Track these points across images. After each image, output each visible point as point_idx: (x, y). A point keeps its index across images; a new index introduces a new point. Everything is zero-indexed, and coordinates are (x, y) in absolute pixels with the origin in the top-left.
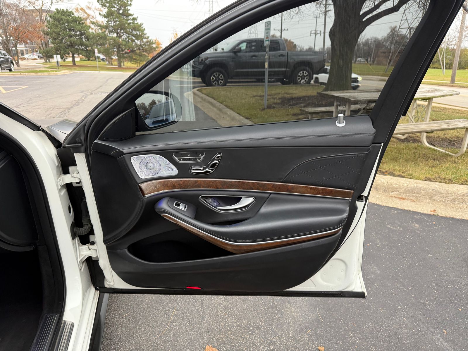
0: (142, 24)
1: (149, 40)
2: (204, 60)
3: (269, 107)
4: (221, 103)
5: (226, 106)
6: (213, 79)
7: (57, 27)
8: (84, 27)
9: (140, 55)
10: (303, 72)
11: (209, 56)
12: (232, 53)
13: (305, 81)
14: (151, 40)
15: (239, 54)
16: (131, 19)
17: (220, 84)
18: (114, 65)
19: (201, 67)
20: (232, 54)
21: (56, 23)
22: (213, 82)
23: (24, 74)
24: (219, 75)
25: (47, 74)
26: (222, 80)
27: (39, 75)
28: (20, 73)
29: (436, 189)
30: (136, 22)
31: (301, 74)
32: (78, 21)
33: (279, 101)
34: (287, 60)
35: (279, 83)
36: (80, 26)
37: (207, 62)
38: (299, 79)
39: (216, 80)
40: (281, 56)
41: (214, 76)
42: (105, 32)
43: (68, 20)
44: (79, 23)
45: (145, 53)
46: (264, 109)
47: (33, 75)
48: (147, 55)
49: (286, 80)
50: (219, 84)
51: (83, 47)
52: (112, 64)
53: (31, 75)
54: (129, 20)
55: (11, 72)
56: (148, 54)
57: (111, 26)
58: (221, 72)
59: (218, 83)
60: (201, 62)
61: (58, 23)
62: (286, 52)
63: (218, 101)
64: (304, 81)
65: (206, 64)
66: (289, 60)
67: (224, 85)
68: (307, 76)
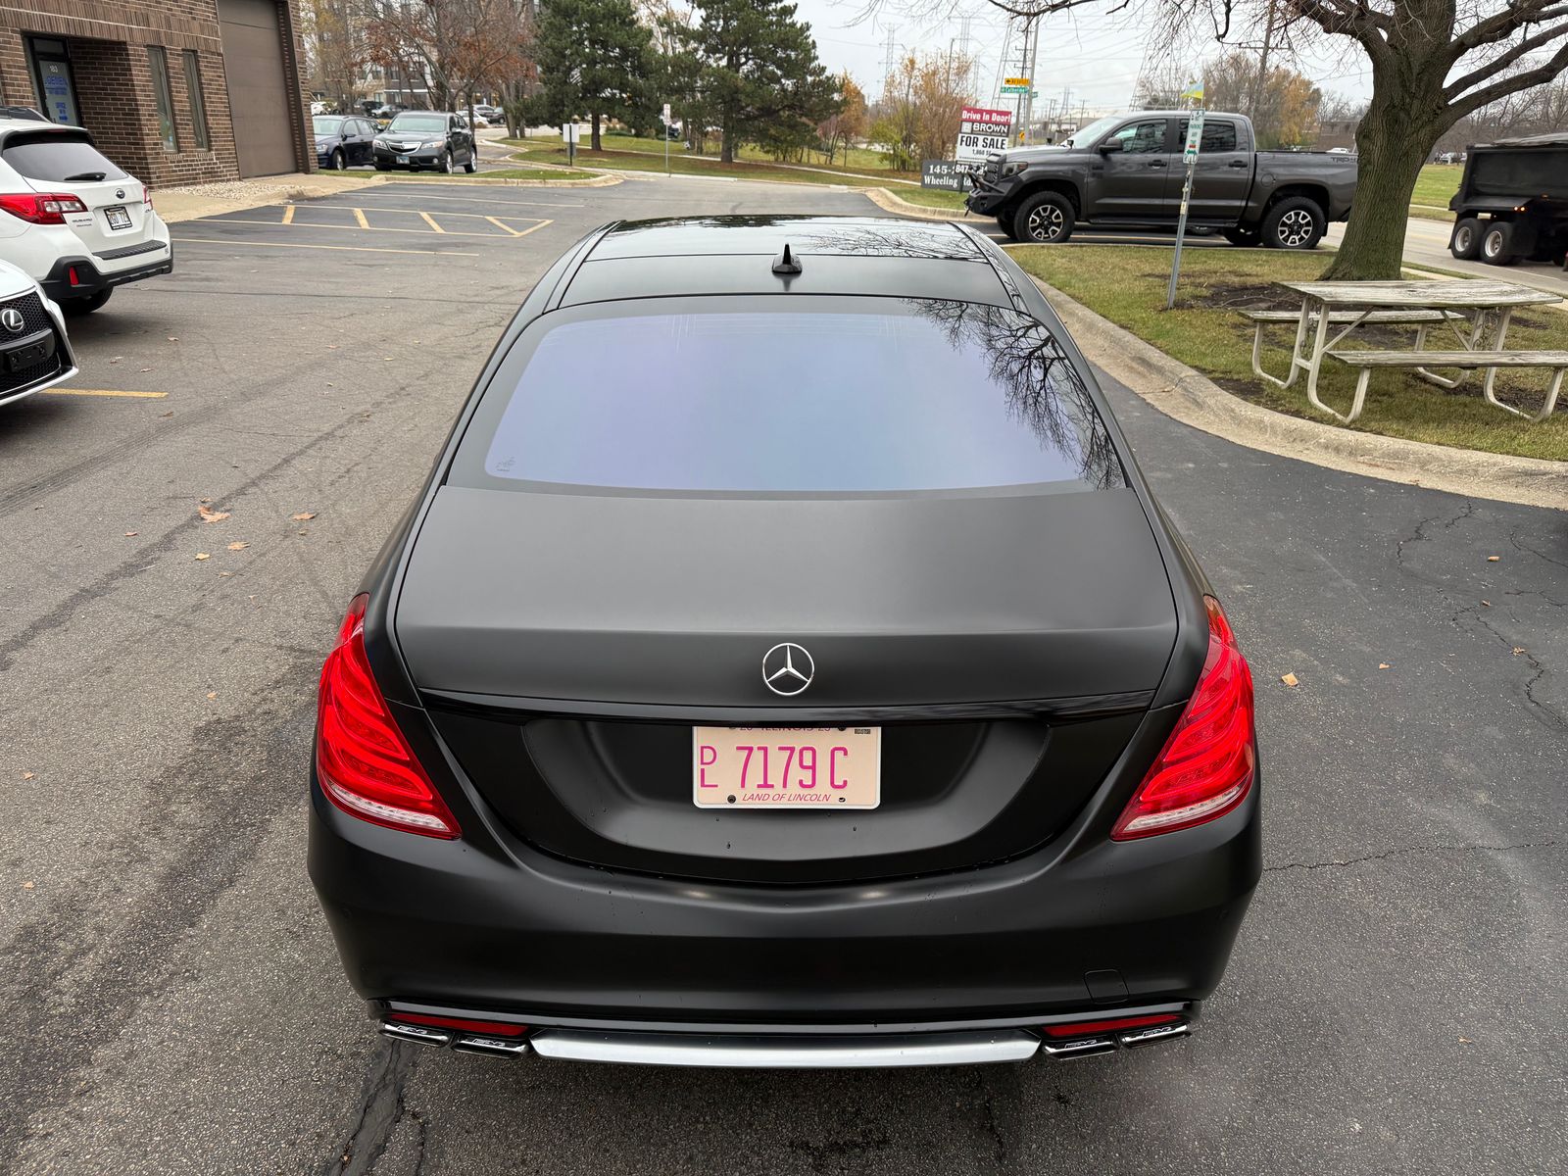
0: (808, 29)
1: (823, 77)
2: (1015, 169)
3: (1179, 305)
4: (1059, 289)
5: (1073, 297)
6: (1034, 221)
7: (561, 33)
8: (636, 36)
9: (793, 127)
10: (1297, 215)
11: (1030, 160)
12: (1096, 153)
13: (1301, 239)
14: (828, 78)
15: (1116, 157)
16: (775, 10)
17: (1052, 237)
18: (707, 154)
19: (1005, 189)
20: (1097, 157)
21: (558, 20)
22: (1034, 229)
23: (514, 182)
24: (1052, 211)
25: (569, 184)
26: (1058, 225)
27: (550, 186)
28: (503, 180)
29: (1433, 453)
30: (788, 21)
31: (1289, 218)
32: (620, 15)
33: (1205, 292)
34: (1251, 177)
35: (1224, 240)
36: (624, 32)
37: (1024, 176)
38: (1283, 232)
39: (1040, 225)
40: (1237, 166)
41: (1038, 214)
42: (696, 50)
43: (593, 12)
44: (623, 22)
45: (804, 119)
46: (1165, 309)
47: (536, 185)
48: (812, 125)
49: (1246, 231)
50: (1049, 237)
51: (624, 95)
52: (700, 151)
53: (530, 185)
54: (768, 13)
55: (470, 175)
56: (816, 124)
57: (715, 32)
58: (1057, 204)
59: (1046, 233)
60: (1007, 175)
61: (563, 22)
62: (1252, 154)
63: (1051, 285)
64: (1297, 238)
65: (1021, 181)
66: (1258, 178)
67: (1064, 239)
68: (1308, 224)
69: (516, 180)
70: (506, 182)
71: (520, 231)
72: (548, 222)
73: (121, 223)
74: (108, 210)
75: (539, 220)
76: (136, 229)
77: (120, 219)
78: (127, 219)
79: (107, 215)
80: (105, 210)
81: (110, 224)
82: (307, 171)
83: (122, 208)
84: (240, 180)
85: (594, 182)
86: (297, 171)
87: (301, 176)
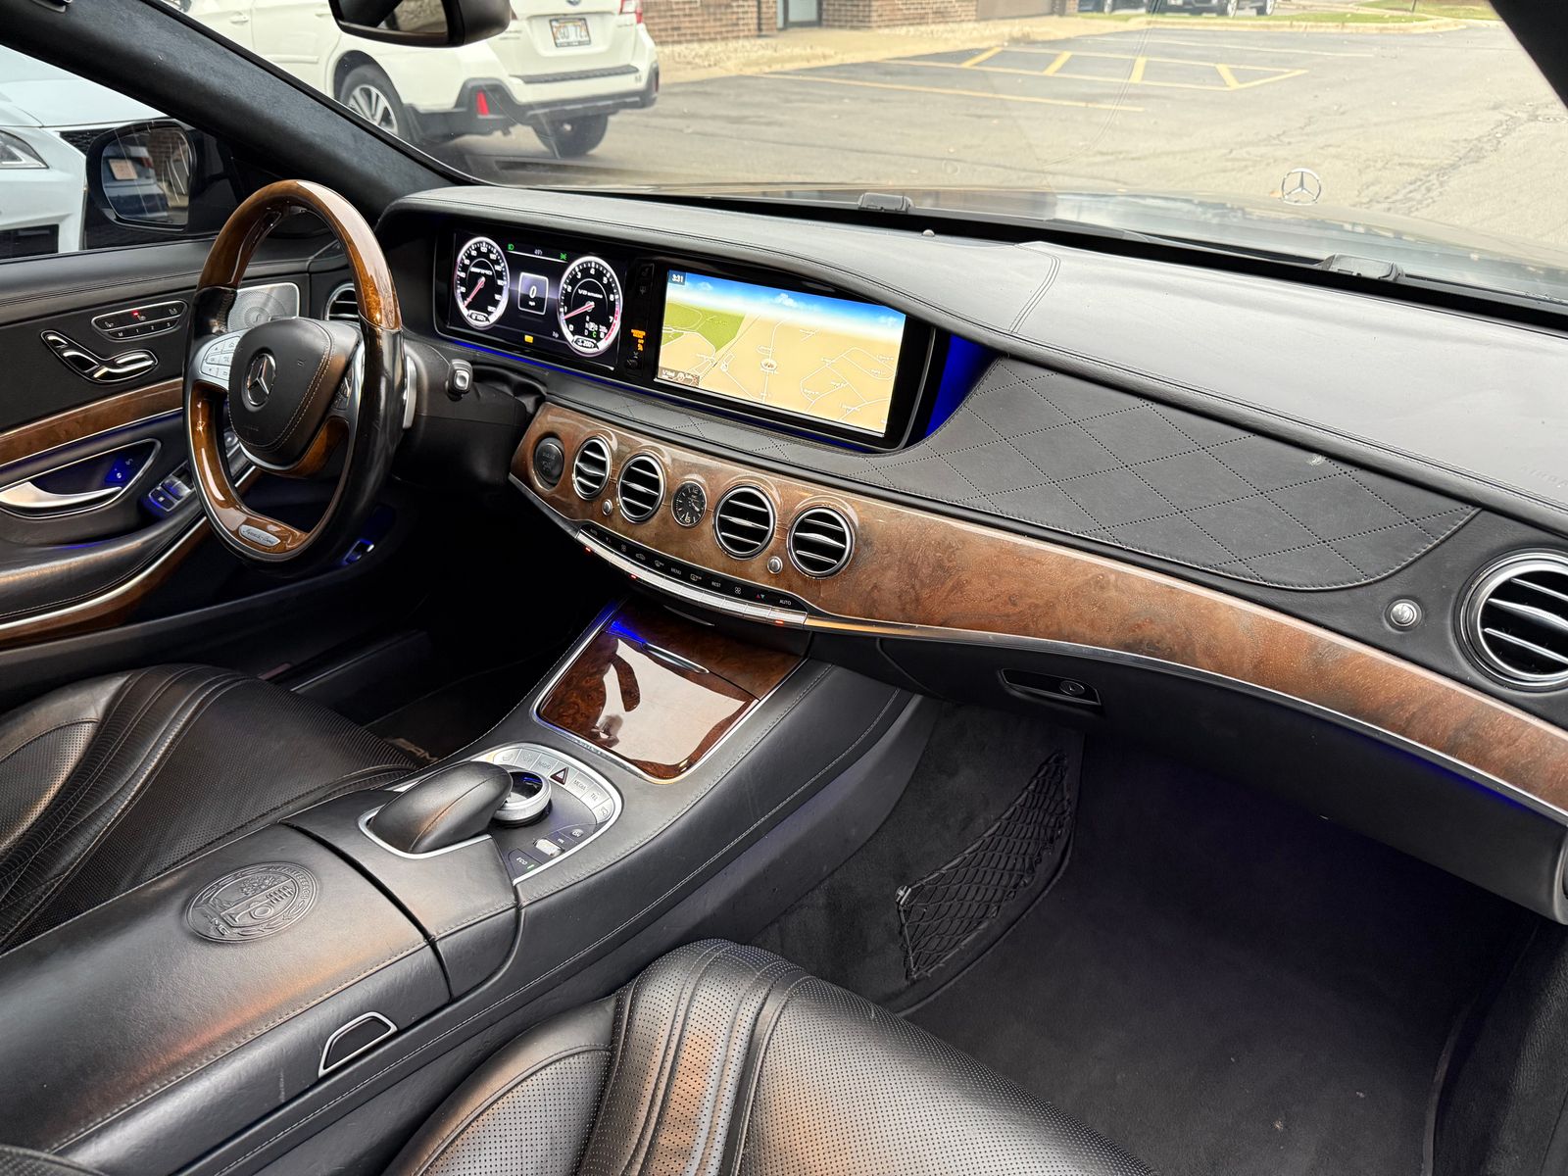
23: (1300, 26)
25: (1377, 28)
28: (1288, 23)
47: (1328, 30)
53: (1322, 30)
69: (1304, 24)
70: (1291, 26)
71: (1240, 82)
72: (1299, 72)
73: (573, 38)
74: (557, 20)
75: (1286, 70)
76: (599, 45)
77: (573, 32)
78: (584, 33)
79: (552, 27)
80: (551, 21)
81: (555, 38)
82: (1062, 13)
83: (581, 19)
84: (976, 21)
85: (1415, 27)
86: (1052, 13)
87: (1055, 18)
